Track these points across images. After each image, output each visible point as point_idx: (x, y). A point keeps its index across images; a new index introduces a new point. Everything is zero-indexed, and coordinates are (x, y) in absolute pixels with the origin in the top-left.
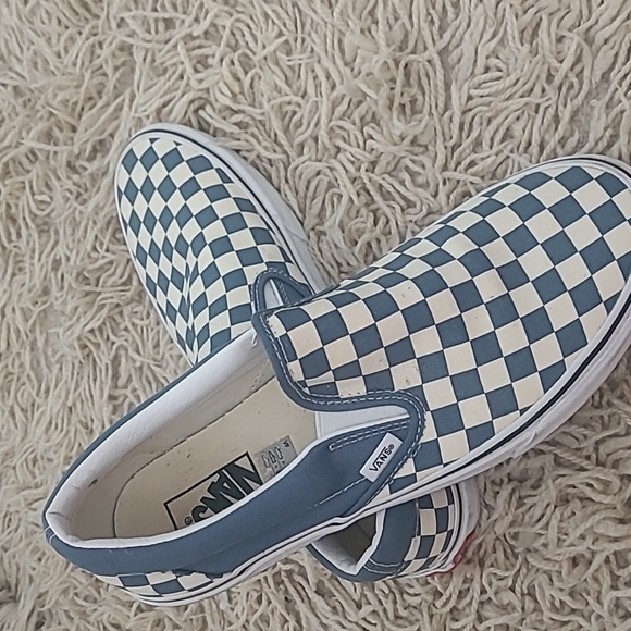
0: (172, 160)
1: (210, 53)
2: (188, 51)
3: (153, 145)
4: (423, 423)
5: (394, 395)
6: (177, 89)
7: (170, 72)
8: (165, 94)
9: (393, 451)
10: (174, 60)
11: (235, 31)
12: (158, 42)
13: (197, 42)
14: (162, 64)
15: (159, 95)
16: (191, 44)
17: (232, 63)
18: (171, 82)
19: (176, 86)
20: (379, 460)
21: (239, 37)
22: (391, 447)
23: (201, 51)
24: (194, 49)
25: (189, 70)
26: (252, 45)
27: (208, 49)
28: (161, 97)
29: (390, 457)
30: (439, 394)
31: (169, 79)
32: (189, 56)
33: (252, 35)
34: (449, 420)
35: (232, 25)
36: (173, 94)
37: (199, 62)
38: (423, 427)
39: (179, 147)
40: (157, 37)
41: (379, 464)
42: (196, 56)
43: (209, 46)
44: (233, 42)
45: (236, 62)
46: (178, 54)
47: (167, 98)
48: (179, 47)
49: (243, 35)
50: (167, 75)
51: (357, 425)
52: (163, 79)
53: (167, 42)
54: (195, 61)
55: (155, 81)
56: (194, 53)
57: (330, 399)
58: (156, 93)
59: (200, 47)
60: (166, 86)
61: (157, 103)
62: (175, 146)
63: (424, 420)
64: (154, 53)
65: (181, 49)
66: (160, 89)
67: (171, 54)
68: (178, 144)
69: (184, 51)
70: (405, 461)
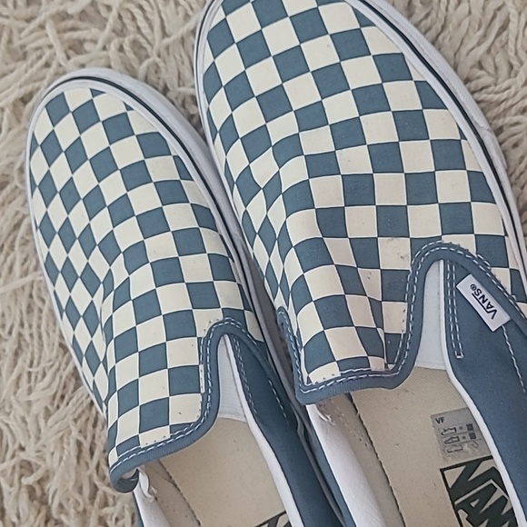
0: (118, 127)
1: (89, 37)
2: (58, 32)
3: (95, 99)
4: (454, 246)
5: (414, 272)
6: (44, 78)
7: (33, 56)
8: (26, 83)
9: (479, 286)
10: (39, 43)
11: (122, 14)
12: (16, 19)
13: (70, 23)
14: (23, 47)
15: (18, 84)
16: (63, 25)
17: (121, 49)
18: (34, 69)
19: (41, 74)
20: (485, 305)
21: (127, 21)
22: (473, 287)
23: (76, 35)
24: (65, 31)
25: (60, 56)
26: (145, 30)
27: (85, 32)
28: (21, 87)
29: (484, 292)
30: (424, 221)
31: (32, 66)
32: (60, 38)
33: (147, 19)
34: (456, 218)
35: (121, 5)
36: (37, 85)
37: (70, 48)
38: (458, 247)
39: (129, 113)
40: (16, 13)
41: (490, 306)
42: (68, 41)
43: (86, 29)
44: (119, 27)
45: (126, 48)
46: (47, 36)
47: (29, 88)
48: (47, 27)
49: (134, 18)
50: (29, 61)
51: (440, 321)
52: (24, 65)
53: (29, 20)
54: (67, 45)
55: (11, 66)
56: (68, 35)
57: (404, 345)
58: (15, 81)
59: (73, 29)
60: (28, 75)
61: (17, 93)
62: (124, 110)
63: (450, 245)
64: (11, 32)
65: (50, 30)
66: (20, 77)
67: (36, 34)
68: (129, 108)
69: (55, 32)
70: (494, 276)
